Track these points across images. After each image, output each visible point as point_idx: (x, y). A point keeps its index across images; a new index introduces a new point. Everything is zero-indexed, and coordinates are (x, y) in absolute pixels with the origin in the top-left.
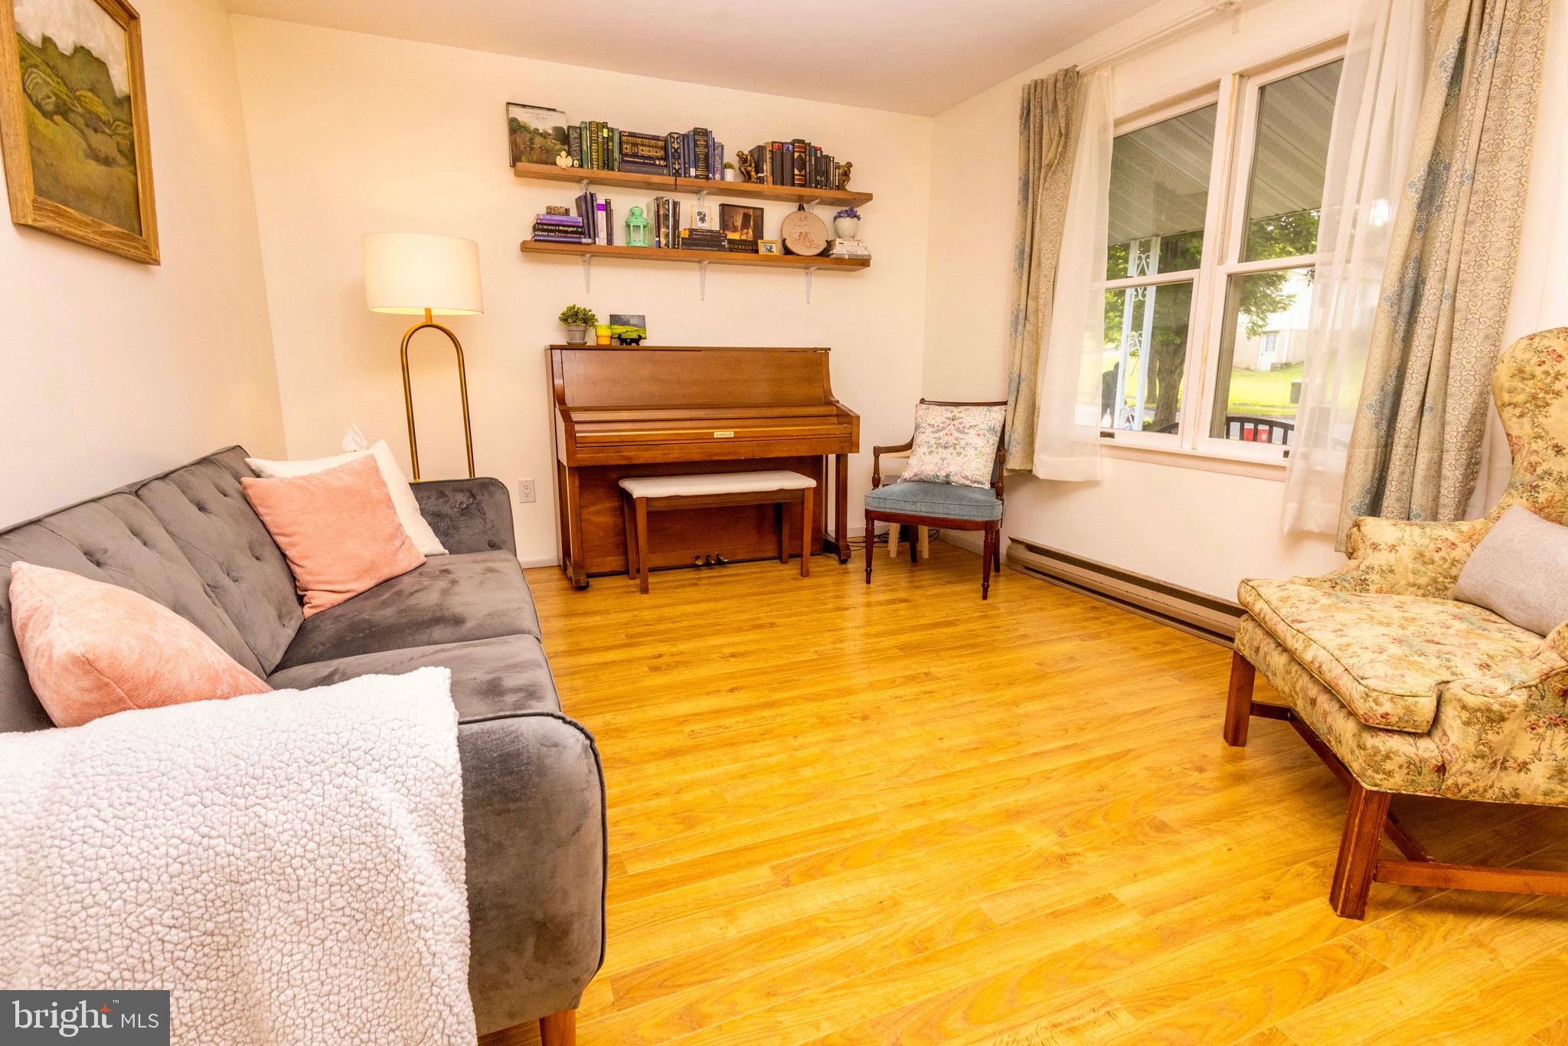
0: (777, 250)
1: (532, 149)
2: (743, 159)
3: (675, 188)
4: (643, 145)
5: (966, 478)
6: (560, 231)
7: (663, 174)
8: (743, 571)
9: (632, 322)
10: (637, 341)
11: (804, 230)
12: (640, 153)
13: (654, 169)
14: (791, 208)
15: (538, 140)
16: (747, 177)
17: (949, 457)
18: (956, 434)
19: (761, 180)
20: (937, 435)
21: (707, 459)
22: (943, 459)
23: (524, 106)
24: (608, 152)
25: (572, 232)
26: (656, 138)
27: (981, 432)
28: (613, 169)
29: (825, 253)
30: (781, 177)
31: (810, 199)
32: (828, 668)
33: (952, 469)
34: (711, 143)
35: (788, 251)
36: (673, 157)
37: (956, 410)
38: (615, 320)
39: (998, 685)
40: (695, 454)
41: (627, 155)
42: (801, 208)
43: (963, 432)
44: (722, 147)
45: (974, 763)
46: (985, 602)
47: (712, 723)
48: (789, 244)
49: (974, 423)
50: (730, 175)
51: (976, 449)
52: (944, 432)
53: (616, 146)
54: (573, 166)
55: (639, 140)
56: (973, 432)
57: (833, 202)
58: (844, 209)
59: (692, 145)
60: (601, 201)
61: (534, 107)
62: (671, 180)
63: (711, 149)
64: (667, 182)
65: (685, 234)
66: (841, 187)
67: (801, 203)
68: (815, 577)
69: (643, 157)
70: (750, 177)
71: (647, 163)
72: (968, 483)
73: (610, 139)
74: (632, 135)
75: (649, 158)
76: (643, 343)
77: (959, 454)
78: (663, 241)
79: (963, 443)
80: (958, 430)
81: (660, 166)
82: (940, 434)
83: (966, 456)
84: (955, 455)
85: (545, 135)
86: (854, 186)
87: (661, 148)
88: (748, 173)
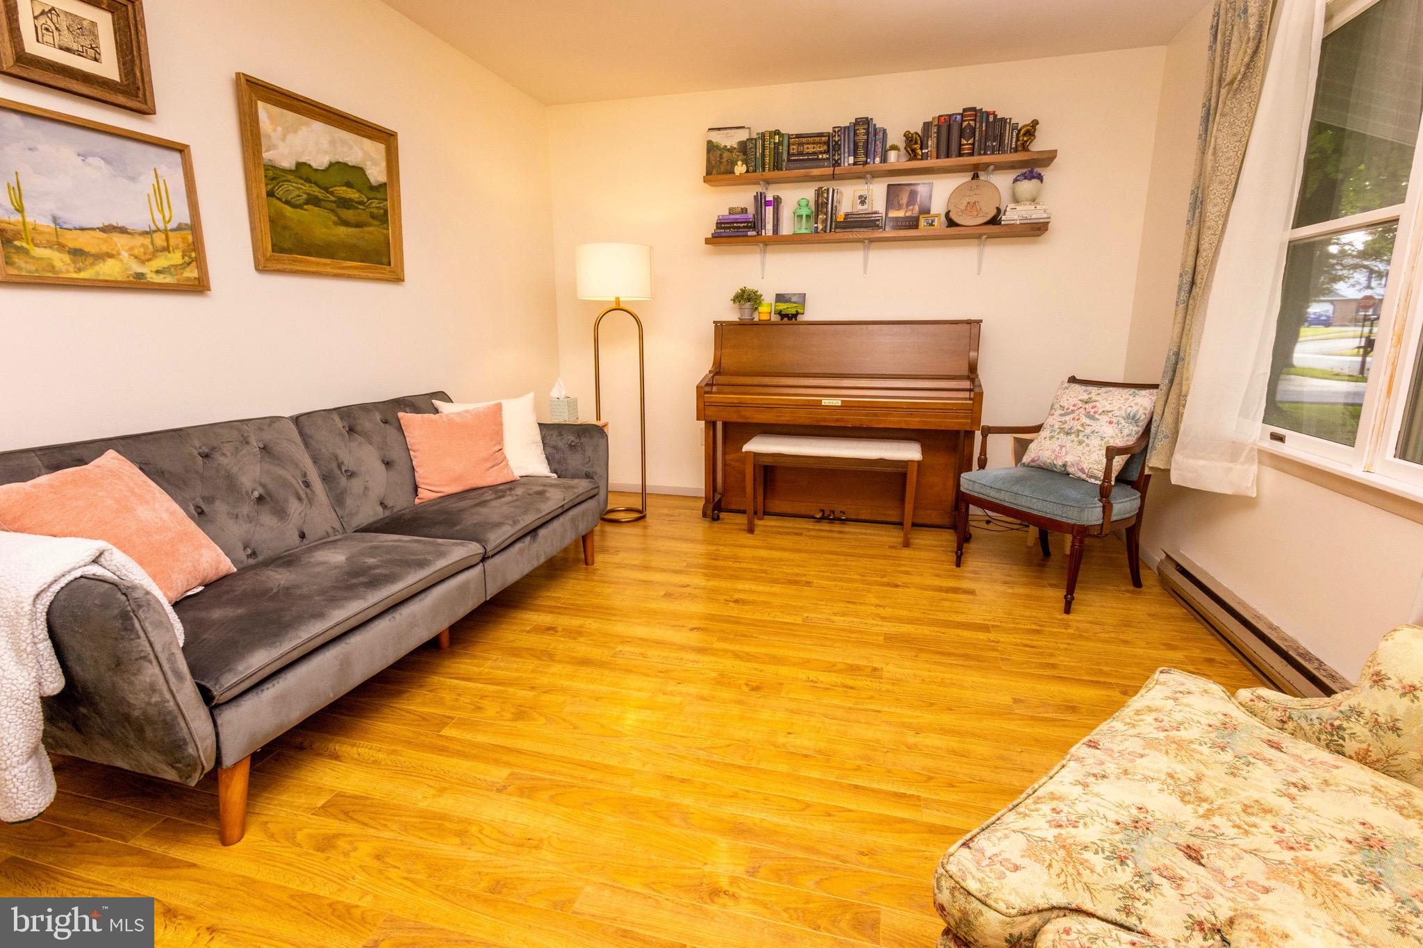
0: (940, 222)
1: (721, 163)
2: (910, 139)
3: (834, 177)
4: (808, 144)
5: (1082, 470)
6: (734, 228)
7: (824, 167)
8: (853, 530)
9: (794, 299)
10: (795, 316)
11: (972, 200)
12: (806, 151)
13: (816, 163)
14: (964, 179)
15: (726, 155)
16: (913, 155)
17: (1069, 444)
18: (1084, 420)
19: (924, 157)
20: (1063, 419)
21: (815, 423)
22: (1061, 447)
23: (719, 129)
24: (777, 154)
25: (744, 227)
26: (820, 135)
27: (1115, 420)
28: (782, 170)
29: (995, 221)
30: (945, 150)
31: (985, 167)
32: (799, 636)
33: (1069, 459)
34: (871, 130)
35: (951, 223)
36: (834, 149)
37: (1094, 390)
38: (780, 298)
39: (932, 704)
40: (803, 417)
41: (794, 155)
42: (976, 177)
43: (1092, 418)
44: (885, 131)
45: (783, 768)
46: (1065, 616)
47: (638, 650)
48: (953, 216)
49: (1108, 408)
50: (892, 156)
51: (1102, 438)
52: (1072, 416)
53: (785, 148)
54: (747, 171)
55: (804, 140)
56: (1104, 419)
57: (1011, 166)
58: (1024, 171)
59: (852, 134)
60: (770, 198)
61: (726, 128)
62: (829, 171)
63: (872, 135)
64: (827, 173)
65: (841, 217)
66: (1025, 147)
67: (976, 172)
68: (914, 549)
69: (808, 154)
70: (916, 155)
71: (813, 160)
72: (1084, 476)
73: (780, 143)
74: (799, 136)
75: (814, 153)
76: (801, 318)
77: (1080, 443)
78: (820, 227)
79: (1088, 430)
80: (1088, 415)
81: (822, 159)
82: (1067, 418)
83: (1088, 445)
84: (1075, 444)
85: (731, 150)
86: (1040, 145)
87: (825, 143)
88: (914, 151)
